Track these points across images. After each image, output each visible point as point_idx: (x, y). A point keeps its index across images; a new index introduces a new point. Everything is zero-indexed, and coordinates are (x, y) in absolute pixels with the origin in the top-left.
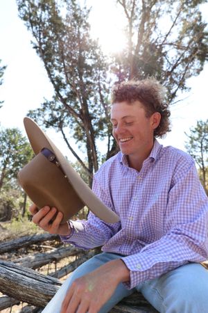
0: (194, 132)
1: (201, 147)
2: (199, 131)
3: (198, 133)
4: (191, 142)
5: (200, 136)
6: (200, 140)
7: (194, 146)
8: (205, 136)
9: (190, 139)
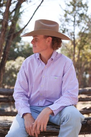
0: (69, 5)
1: (74, 22)
2: (73, 5)
3: (72, 7)
4: (65, 16)
5: (74, 10)
6: (74, 15)
7: (67, 20)
8: (78, 10)
9: (65, 12)
